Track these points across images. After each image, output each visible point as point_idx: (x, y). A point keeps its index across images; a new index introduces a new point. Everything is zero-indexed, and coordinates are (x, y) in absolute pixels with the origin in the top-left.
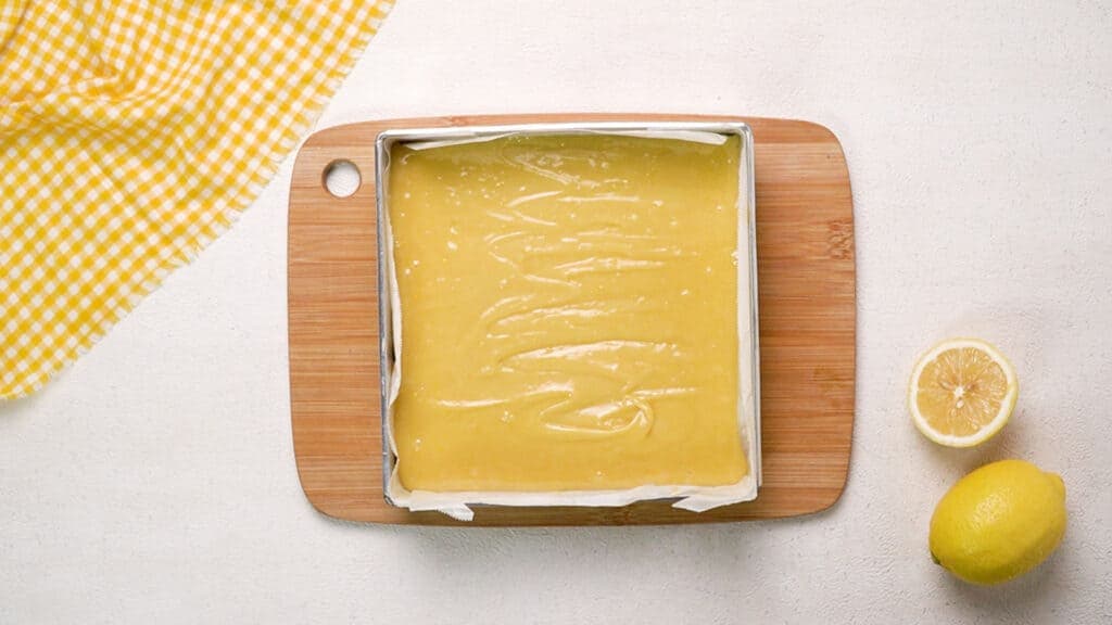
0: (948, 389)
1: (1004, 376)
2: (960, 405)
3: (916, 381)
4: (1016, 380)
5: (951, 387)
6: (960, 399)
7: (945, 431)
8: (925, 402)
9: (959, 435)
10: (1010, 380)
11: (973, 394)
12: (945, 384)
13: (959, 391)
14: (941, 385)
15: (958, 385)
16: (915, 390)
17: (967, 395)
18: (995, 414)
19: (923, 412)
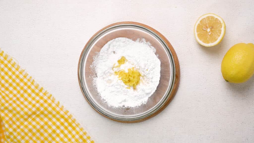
0: (205, 30)
1: (220, 21)
2: (210, 34)
3: (196, 31)
4: (224, 21)
5: (206, 30)
6: (209, 32)
7: (208, 43)
8: (200, 36)
9: (212, 42)
10: (222, 22)
11: (213, 29)
12: (204, 29)
13: (209, 30)
14: (203, 30)
15: (208, 28)
16: (196, 34)
17: (211, 30)
18: (220, 33)
19: (200, 39)
